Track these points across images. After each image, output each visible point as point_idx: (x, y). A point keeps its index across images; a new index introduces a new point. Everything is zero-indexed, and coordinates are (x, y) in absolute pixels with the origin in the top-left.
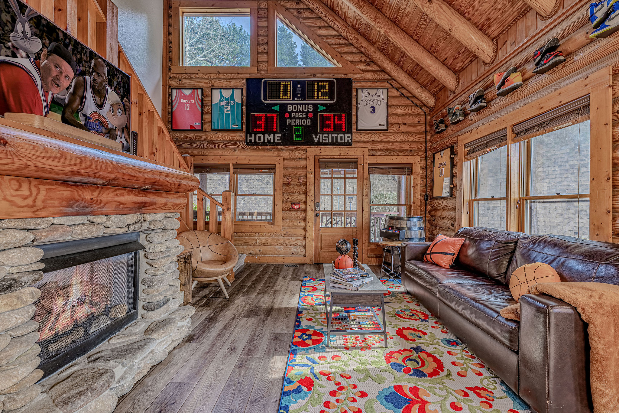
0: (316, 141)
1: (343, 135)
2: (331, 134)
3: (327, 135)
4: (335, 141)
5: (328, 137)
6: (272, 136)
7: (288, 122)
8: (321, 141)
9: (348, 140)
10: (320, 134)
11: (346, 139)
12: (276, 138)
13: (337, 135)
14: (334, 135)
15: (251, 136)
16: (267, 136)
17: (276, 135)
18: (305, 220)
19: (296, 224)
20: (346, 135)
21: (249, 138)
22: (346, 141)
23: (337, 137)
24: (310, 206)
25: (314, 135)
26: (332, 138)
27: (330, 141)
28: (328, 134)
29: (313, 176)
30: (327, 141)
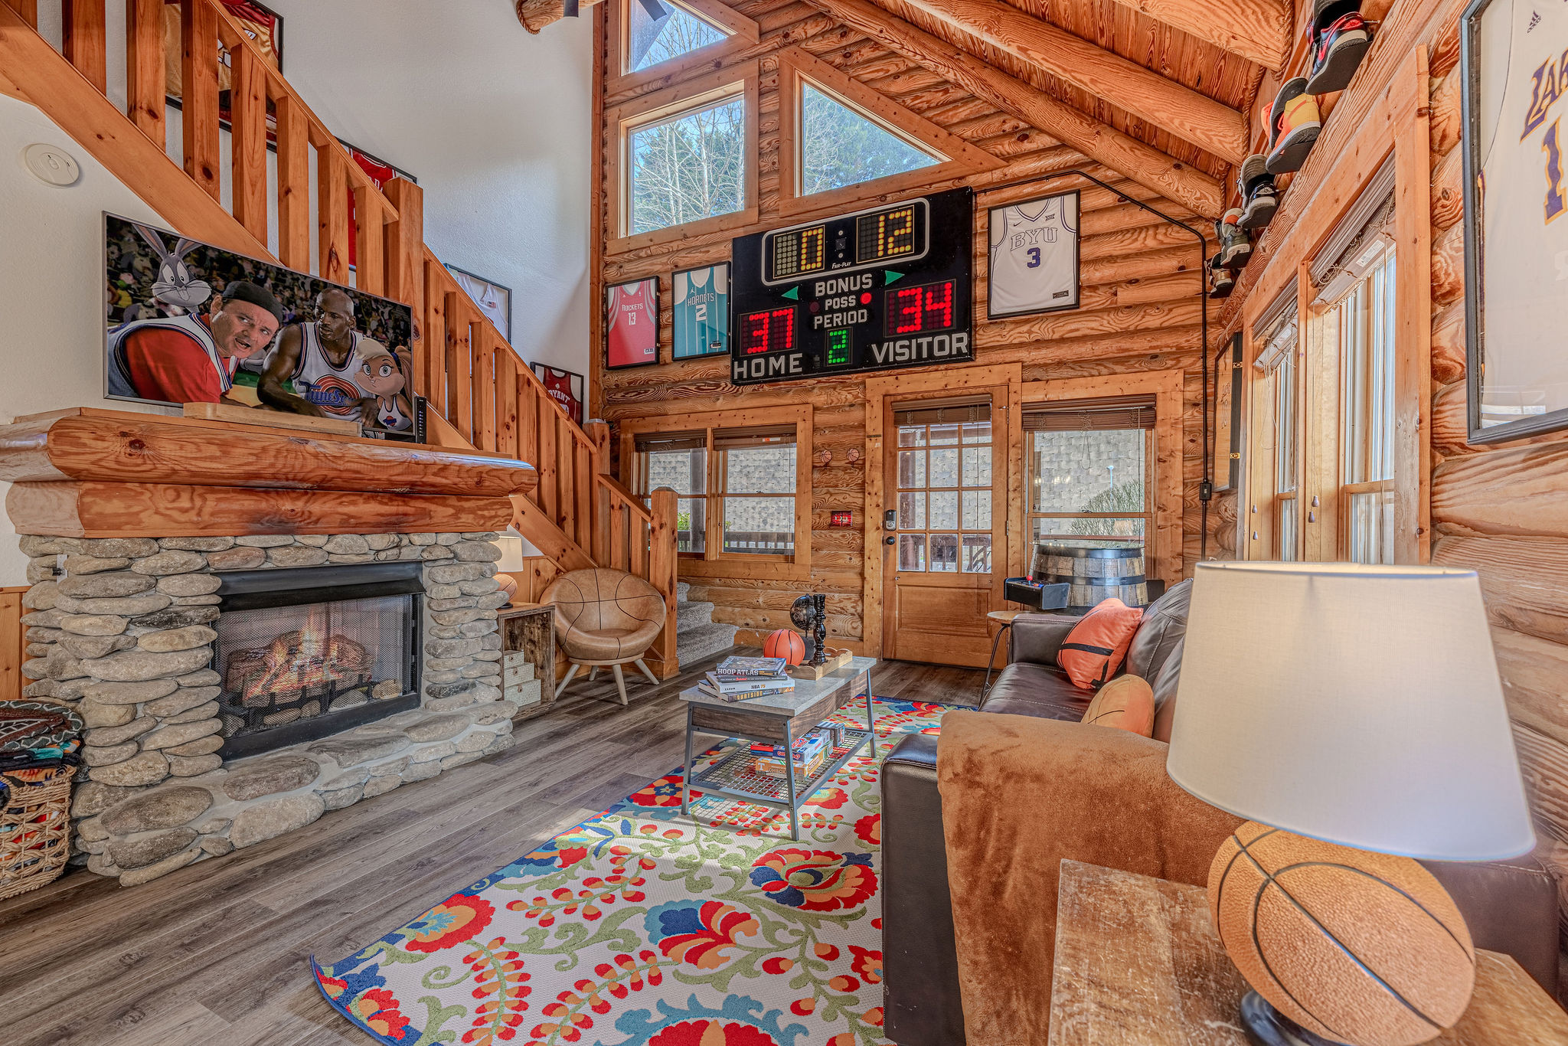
0: (880, 359)
1: (946, 338)
2: (917, 337)
3: (906, 343)
4: (925, 355)
5: (909, 347)
6: (782, 358)
7: (816, 323)
8: (891, 359)
9: (959, 349)
10: (889, 340)
11: (955, 345)
12: (792, 363)
13: (930, 339)
14: (924, 341)
15: (741, 365)
16: (772, 360)
17: (792, 357)
18: (862, 551)
19: (841, 562)
20: (955, 336)
21: (737, 370)
22: (954, 352)
23: (930, 345)
24: (873, 518)
25: (874, 347)
26: (919, 346)
27: (914, 357)
28: (910, 338)
29: (879, 444)
30: (906, 357)
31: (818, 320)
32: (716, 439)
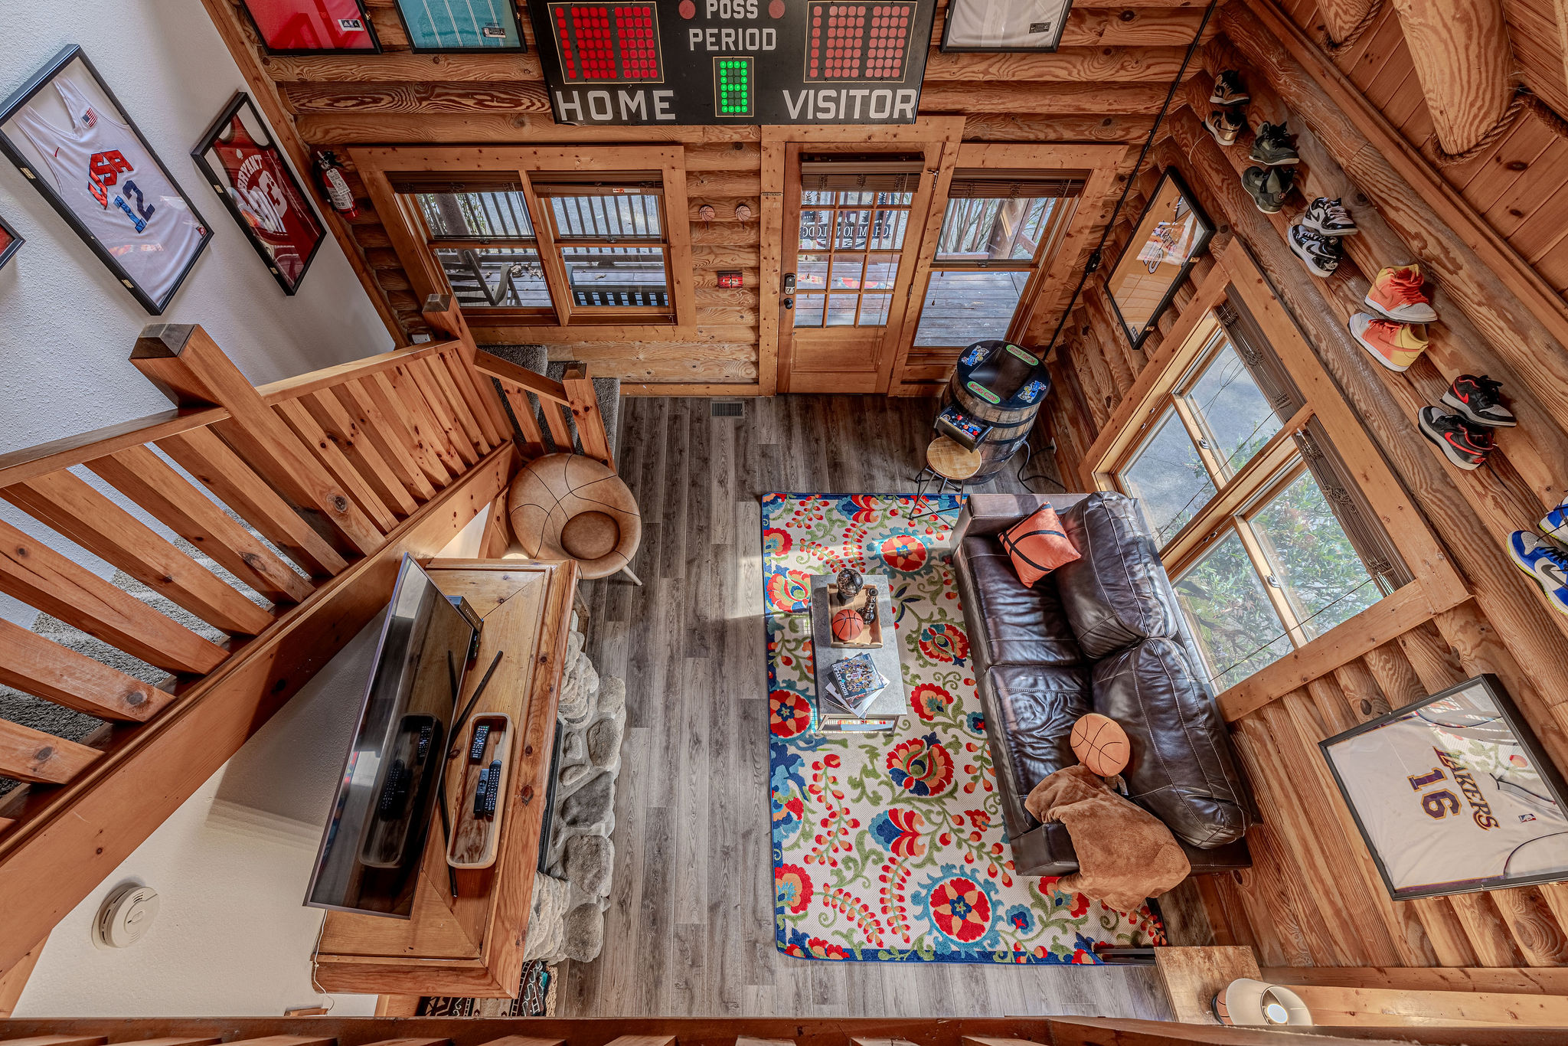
0: (794, 114)
1: (888, 93)
2: (849, 87)
3: (833, 93)
4: (857, 116)
5: (837, 101)
6: (640, 95)
7: (693, 40)
8: (810, 116)
9: (902, 112)
10: (808, 87)
11: (899, 106)
12: (659, 106)
13: (866, 92)
14: (859, 94)
15: (568, 99)
16: (623, 96)
17: (657, 94)
18: (756, 309)
19: (732, 320)
20: (900, 93)
21: (563, 107)
22: (896, 116)
23: (866, 101)
24: (771, 281)
25: (786, 93)
26: (851, 100)
27: (842, 116)
28: (838, 88)
29: (779, 205)
30: (831, 115)
31: (695, 36)
32: (533, 183)
